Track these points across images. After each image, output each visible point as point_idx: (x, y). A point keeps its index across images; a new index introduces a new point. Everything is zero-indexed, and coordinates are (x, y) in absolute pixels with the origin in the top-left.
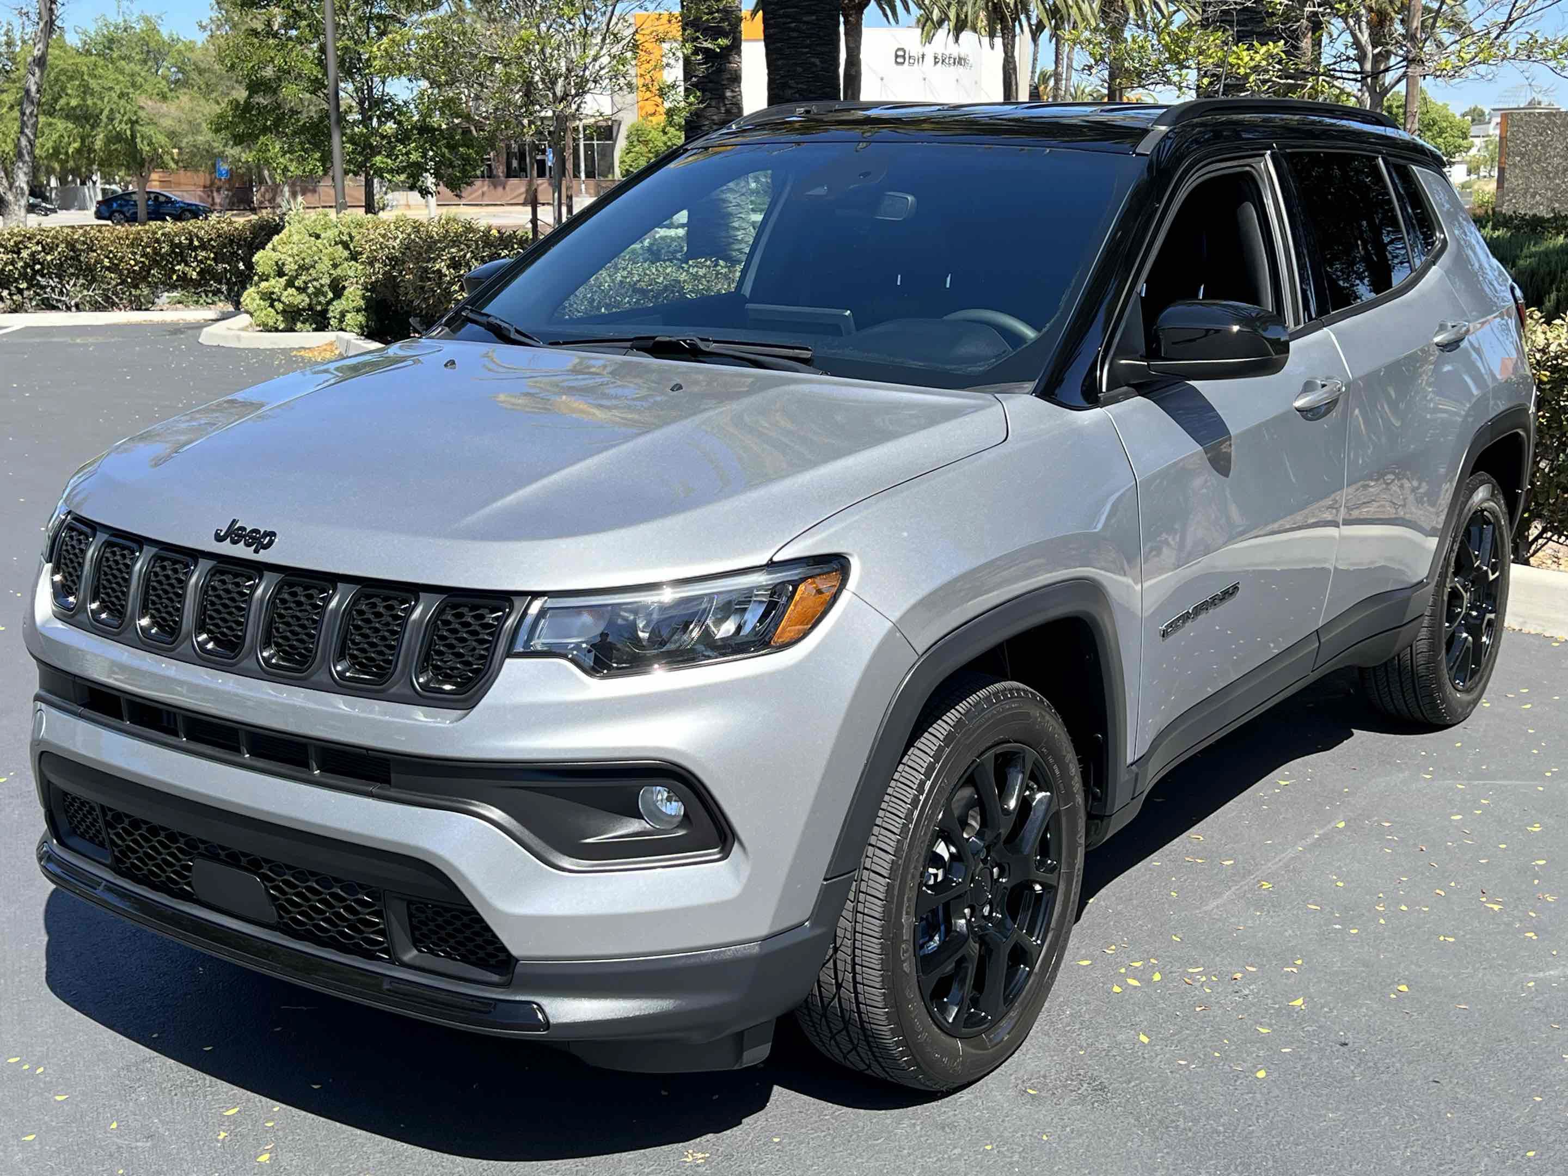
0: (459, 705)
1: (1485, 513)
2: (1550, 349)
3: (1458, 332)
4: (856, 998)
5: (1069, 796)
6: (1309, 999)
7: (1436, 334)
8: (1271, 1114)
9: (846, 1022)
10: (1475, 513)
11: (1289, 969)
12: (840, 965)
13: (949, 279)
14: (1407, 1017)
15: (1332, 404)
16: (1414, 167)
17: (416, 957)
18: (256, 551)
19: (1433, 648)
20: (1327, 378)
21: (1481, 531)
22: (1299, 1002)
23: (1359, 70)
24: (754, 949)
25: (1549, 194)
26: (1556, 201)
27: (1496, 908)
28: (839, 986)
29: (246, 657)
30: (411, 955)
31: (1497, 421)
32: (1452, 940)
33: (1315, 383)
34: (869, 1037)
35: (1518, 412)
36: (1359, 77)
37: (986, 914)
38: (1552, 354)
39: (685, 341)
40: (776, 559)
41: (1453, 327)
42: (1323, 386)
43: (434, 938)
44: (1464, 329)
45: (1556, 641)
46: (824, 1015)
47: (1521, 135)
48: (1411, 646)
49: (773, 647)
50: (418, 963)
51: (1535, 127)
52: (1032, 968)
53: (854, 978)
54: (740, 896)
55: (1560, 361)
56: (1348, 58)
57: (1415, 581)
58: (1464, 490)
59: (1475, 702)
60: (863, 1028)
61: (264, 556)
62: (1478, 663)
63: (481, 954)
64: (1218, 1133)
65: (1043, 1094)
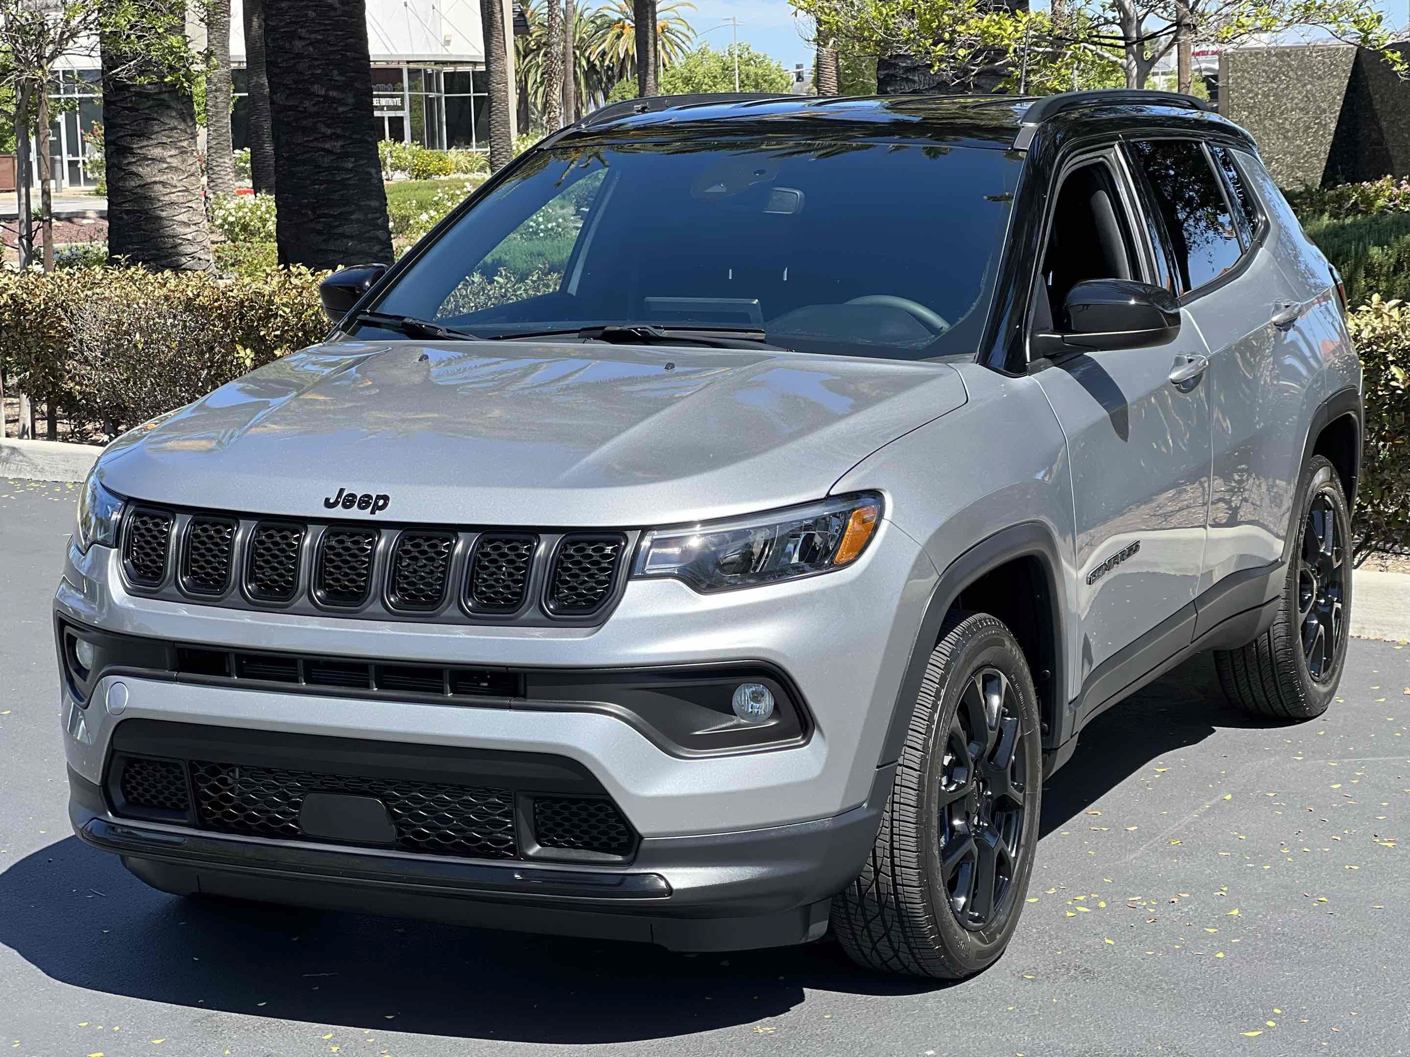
0: (589, 623)
1: (1327, 498)
2: (1363, 335)
3: (1292, 312)
4: (894, 880)
5: (1029, 724)
6: (1242, 910)
7: (1274, 313)
8: (1238, 977)
9: (882, 906)
10: (1318, 495)
11: (1218, 894)
12: (879, 852)
13: (786, 272)
14: (1332, 916)
15: (1197, 379)
16: (1232, 150)
17: (539, 851)
18: (373, 512)
19: (1290, 633)
20: (1193, 353)
21: (1324, 515)
22: (1235, 912)
23: (1121, 34)
24: (828, 823)
25: (1289, 159)
26: (1299, 168)
27: (1390, 845)
28: (877, 872)
29: (371, 603)
30: (535, 850)
31: (1331, 402)
32: (1356, 868)
33: (1183, 359)
34: (903, 916)
35: (1349, 394)
36: (1122, 43)
37: (976, 823)
38: (1365, 341)
39: (636, 329)
40: (831, 493)
41: (1287, 307)
42: (1190, 361)
43: (559, 831)
44: (1297, 309)
45: (1398, 644)
46: (861, 904)
47: (1246, 82)
48: (1269, 632)
49: (835, 565)
50: (542, 854)
51: (1264, 71)
52: (1010, 878)
53: (892, 862)
54: (820, 776)
55: (1375, 348)
56: (1107, 22)
57: (1272, 559)
58: (1307, 473)
59: (1331, 693)
60: (899, 909)
61: (379, 516)
62: (1329, 655)
63: (604, 839)
64: (1199, 990)
65: (1039, 977)
